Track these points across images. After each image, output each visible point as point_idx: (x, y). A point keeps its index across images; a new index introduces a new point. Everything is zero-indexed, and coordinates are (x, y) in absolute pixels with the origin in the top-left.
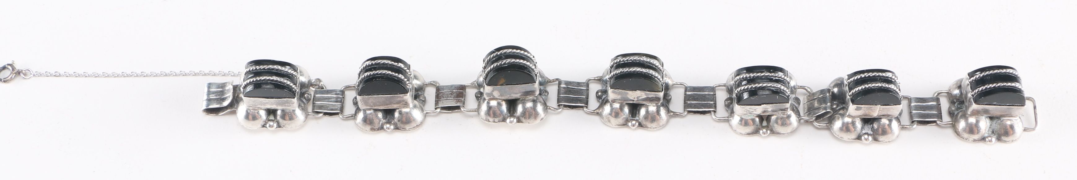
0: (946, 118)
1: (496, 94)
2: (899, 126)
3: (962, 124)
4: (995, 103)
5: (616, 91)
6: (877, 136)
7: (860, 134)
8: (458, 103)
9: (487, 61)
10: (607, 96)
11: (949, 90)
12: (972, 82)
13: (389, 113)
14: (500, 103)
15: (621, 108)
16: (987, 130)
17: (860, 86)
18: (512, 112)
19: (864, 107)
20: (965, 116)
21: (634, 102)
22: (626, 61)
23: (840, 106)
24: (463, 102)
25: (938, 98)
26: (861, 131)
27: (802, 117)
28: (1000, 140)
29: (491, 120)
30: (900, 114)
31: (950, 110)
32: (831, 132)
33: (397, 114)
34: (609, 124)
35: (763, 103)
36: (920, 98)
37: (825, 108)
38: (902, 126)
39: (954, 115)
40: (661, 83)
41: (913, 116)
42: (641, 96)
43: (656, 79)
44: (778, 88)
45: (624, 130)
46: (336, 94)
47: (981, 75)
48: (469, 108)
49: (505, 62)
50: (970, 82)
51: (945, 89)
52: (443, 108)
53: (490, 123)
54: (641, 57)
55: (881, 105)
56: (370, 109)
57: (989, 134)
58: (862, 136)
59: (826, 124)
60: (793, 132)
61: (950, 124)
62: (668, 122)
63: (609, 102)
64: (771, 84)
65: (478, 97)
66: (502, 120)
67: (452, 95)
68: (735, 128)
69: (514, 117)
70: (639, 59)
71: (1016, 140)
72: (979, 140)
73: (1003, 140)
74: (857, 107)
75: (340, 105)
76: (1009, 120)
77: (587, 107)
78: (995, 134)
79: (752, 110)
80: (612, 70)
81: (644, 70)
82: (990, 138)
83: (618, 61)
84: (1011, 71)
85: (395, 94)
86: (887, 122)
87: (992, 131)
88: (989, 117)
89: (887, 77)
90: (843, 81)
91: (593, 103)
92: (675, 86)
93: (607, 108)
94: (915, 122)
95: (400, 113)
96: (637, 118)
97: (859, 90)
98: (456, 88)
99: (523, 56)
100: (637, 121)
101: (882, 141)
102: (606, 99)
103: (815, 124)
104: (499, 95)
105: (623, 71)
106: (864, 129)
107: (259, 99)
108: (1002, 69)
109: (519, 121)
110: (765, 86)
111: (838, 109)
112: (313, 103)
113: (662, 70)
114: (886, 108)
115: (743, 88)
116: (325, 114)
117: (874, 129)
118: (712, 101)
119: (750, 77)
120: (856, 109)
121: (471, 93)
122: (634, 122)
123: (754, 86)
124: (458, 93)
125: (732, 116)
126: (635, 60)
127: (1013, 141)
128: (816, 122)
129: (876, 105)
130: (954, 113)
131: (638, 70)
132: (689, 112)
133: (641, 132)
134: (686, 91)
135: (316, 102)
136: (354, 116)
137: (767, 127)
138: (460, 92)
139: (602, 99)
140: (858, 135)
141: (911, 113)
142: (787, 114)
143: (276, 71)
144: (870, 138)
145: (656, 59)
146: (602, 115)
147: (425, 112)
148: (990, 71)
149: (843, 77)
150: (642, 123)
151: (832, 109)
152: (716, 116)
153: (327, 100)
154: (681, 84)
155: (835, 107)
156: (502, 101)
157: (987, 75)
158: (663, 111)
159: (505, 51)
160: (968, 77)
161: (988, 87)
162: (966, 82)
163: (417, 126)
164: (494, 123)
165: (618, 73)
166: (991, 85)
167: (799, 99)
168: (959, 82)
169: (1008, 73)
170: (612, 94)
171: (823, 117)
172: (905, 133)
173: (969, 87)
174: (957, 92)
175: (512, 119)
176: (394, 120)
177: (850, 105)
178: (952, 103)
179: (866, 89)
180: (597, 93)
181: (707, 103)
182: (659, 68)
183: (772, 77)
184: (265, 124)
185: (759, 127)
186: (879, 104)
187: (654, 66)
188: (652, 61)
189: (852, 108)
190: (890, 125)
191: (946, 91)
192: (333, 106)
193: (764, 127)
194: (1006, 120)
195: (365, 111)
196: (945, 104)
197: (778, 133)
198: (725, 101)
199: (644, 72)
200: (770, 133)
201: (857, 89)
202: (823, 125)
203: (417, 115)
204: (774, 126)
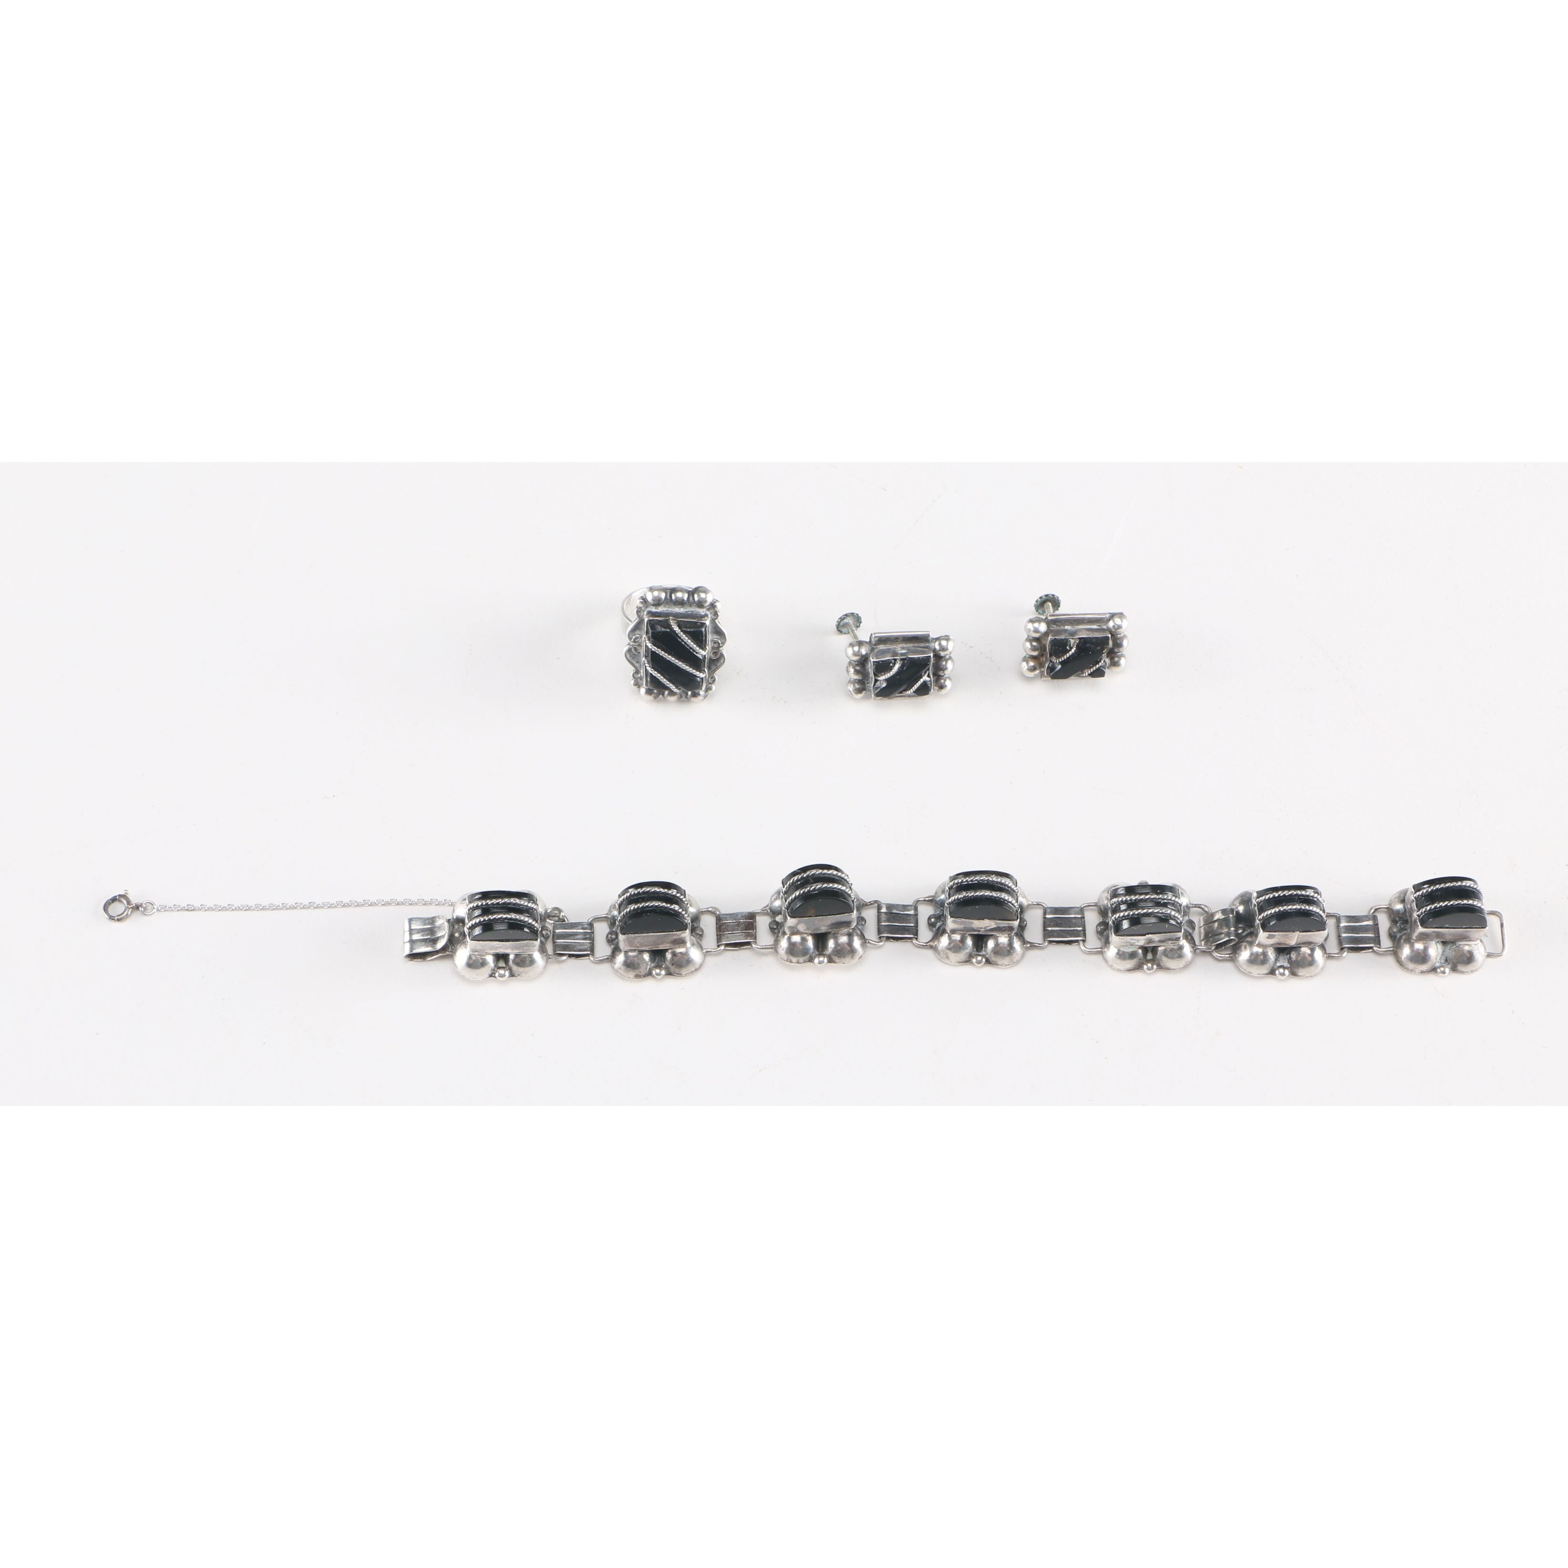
0: (1386, 943)
1: (801, 928)
2: (1323, 956)
3: (1406, 951)
4: (1447, 926)
5: (958, 920)
6: (1295, 970)
7: (1273, 967)
8: (748, 938)
9: (789, 885)
10: (943, 924)
11: (1390, 905)
12: (1418, 897)
13: (658, 955)
14: (806, 938)
15: (963, 941)
16: (1439, 958)
17: (1273, 909)
18: (820, 949)
19: (1278, 935)
20: (1409, 940)
21: (981, 933)
22: (970, 881)
23: (1247, 931)
24: (754, 936)
25: (1375, 916)
26: (1275, 964)
27: (1198, 946)
28: (1455, 970)
29: (794, 959)
30: (1326, 939)
31: (1391, 932)
32: (1236, 965)
33: (669, 956)
34: (946, 961)
35: (1148, 932)
36: (1350, 916)
37: (1228, 934)
38: (1328, 955)
39: (1396, 938)
40: (1015, 909)
41: (1342, 941)
42: (990, 926)
43: (1010, 904)
44: (1167, 914)
45: (968, 969)
46: (583, 929)
47: (1430, 890)
48: (761, 945)
49: (815, 888)
50: (1415, 898)
51: (1384, 904)
52: (727, 945)
53: (792, 964)
54: (990, 876)
55: (1300, 932)
56: (634, 951)
57: (1441, 963)
58: (1276, 970)
59: (1229, 954)
60: (1186, 966)
61: (1390, 951)
62: (1023, 956)
63: (947, 933)
64: (1159, 910)
65: (774, 928)
66: (807, 961)
67: (739, 927)
68: (1111, 963)
69: (824, 955)
70: (986, 879)
71: (1476, 970)
72: (1428, 972)
73: (1459, 971)
74: (1269, 935)
75: (589, 943)
76: (1466, 945)
77: (917, 939)
78: (1449, 963)
79: (1134, 941)
80: (951, 892)
81: (994, 894)
82: (1442, 969)
83: (960, 881)
84: (1468, 883)
85: (670, 932)
86: (1309, 951)
87: (1445, 959)
88: (1441, 942)
89: (1308, 896)
90: (1251, 898)
91: (925, 934)
92: (1030, 906)
93: (944, 941)
94: (1345, 949)
95: (674, 954)
96: (984, 953)
97: (1271, 913)
98: (743, 917)
99: (837, 878)
100: (983, 956)
101: (1302, 976)
102: (942, 928)
103: (1215, 955)
104: (805, 928)
105: (967, 895)
106: (1279, 961)
107: (490, 943)
108: (1456, 882)
109: (831, 961)
110: (1151, 912)
111: (1244, 934)
112: (554, 943)
113: (1016, 891)
114: (1307, 935)
115: (1122, 914)
116: (570, 956)
117: (1291, 961)
118: (1079, 927)
119: (1131, 900)
120: (1267, 938)
121: (763, 923)
122: (979, 958)
123: (1136, 913)
124: (746, 924)
125: (1107, 947)
126: (982, 880)
127: (1472, 971)
128: (1216, 952)
129: (1294, 932)
130: (1396, 936)
131: (986, 894)
132: (1051, 942)
133: (989, 970)
134: (1045, 913)
135: (557, 941)
136: (612, 958)
137: (1153, 961)
138: (748, 922)
139: (938, 928)
140: (1271, 968)
141: (1339, 936)
142: (1179, 944)
143: (514, 907)
144: (1287, 972)
145: (1008, 878)
146: (938, 949)
147: (705, 951)
148: (1440, 884)
149: (1251, 892)
150: (990, 960)
151: (1237, 935)
152: (1086, 945)
153: (572, 937)
154: (1038, 904)
155: (1240, 931)
156: (808, 936)
157: (1437, 889)
158: (1017, 944)
159: (814, 872)
160: (1413, 891)
161: (1438, 906)
162: (1411, 896)
163: (696, 970)
164: (798, 964)
165: (961, 898)
166: (1441, 904)
167: (1193, 922)
168: (1402, 895)
169: (1463, 886)
170: (951, 923)
171: (1226, 945)
172: (1332, 963)
173: (1414, 904)
174: (1399, 907)
175: (821, 959)
176: (665, 963)
177: (1259, 933)
178: (1394, 922)
179: (1281, 912)
180: (929, 919)
181: (1074, 930)
182: (1012, 889)
183: (1160, 900)
184: (493, 973)
185: (1143, 961)
186: (1297, 931)
187: (1006, 887)
188: (1004, 880)
189: (1262, 936)
190: (1312, 955)
191: (1386, 907)
192: (581, 945)
193: (1148, 961)
194: (1463, 944)
195: (626, 952)
196: (1384, 923)
197: (1168, 969)
198: (1097, 927)
199: (994, 897)
200: (1157, 968)
201: (1269, 912)
202: (1225, 954)
203: (695, 954)
204: (1161, 960)
